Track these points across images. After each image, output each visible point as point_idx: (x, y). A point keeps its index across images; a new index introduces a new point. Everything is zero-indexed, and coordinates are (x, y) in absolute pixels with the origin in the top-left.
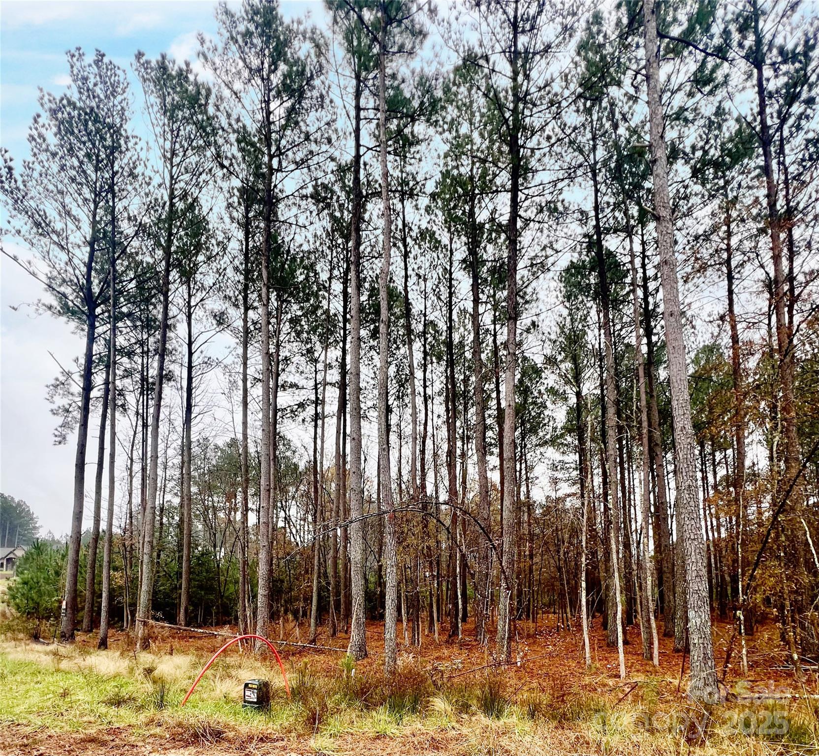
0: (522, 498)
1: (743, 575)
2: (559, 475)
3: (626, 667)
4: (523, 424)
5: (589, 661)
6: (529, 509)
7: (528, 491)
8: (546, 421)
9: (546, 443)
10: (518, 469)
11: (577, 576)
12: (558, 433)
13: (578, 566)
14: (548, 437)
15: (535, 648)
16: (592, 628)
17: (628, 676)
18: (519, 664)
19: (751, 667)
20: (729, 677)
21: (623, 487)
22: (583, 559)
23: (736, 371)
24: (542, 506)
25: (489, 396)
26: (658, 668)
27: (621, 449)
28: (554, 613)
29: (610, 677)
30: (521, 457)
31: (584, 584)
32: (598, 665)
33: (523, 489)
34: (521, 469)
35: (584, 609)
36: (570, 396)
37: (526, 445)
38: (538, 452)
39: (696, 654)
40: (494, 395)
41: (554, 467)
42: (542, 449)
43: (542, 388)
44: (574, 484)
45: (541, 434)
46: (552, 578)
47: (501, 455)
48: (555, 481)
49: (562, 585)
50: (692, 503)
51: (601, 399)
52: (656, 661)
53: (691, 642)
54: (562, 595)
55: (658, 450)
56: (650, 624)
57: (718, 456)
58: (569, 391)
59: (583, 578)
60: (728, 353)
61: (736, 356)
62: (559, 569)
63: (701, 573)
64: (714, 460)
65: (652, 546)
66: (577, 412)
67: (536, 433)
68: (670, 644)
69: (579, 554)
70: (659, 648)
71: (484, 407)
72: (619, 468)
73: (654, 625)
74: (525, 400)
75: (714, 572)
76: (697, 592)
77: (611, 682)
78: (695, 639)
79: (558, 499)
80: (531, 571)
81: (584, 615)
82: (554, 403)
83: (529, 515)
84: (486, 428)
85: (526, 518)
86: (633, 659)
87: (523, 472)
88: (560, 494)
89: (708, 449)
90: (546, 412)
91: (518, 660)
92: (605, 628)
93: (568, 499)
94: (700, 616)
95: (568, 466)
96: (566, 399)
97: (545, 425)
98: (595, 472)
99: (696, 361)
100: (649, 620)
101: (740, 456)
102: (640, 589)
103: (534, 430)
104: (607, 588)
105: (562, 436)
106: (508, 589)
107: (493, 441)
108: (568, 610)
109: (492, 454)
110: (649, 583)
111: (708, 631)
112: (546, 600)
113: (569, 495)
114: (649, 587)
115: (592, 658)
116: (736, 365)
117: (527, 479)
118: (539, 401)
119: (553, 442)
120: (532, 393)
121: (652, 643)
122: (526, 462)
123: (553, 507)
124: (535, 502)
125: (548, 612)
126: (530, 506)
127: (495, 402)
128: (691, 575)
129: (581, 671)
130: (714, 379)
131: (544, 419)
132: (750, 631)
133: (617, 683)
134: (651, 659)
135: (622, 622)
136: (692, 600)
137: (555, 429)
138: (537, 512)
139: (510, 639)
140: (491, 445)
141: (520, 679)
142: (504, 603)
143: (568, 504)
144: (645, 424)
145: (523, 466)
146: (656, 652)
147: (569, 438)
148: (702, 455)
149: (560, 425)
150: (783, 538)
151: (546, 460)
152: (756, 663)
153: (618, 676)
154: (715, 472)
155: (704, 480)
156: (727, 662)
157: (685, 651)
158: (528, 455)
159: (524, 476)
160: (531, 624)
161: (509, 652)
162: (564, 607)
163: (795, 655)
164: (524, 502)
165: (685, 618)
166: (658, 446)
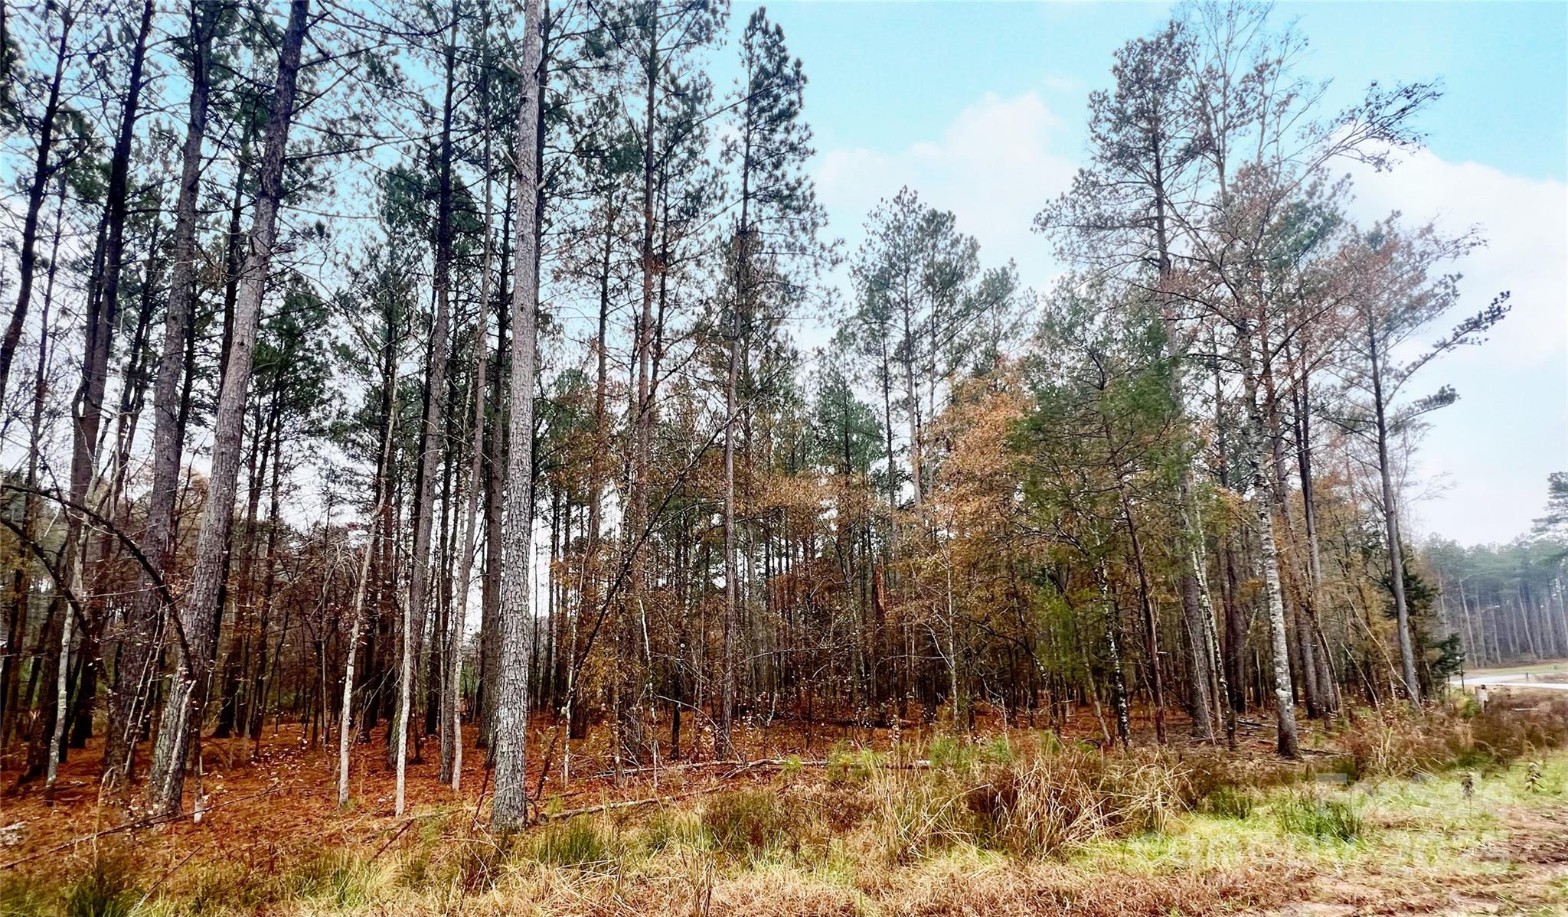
0: (261, 516)
2: (341, 490)
3: (407, 797)
4: (279, 387)
5: (344, 797)
6: (272, 538)
7: (275, 506)
8: (326, 396)
9: (321, 432)
10: (258, 464)
12: (349, 421)
14: (327, 424)
15: (248, 784)
17: (407, 812)
18: (198, 817)
19: (572, 777)
20: (545, 793)
21: (444, 524)
22: (355, 630)
23: (599, 414)
25: (209, 316)
26: (458, 795)
27: (447, 474)
28: (301, 721)
29: (377, 816)
30: (268, 442)
31: (350, 671)
32: (362, 801)
33: (265, 501)
34: (264, 465)
35: (347, 709)
37: (280, 425)
38: (306, 444)
39: (503, 767)
40: (220, 317)
41: (333, 476)
42: (313, 441)
43: (327, 342)
44: (366, 510)
45: (314, 415)
46: (305, 660)
48: (331, 500)
49: (320, 672)
51: (426, 392)
52: (456, 784)
53: (499, 750)
54: (316, 689)
55: (497, 486)
56: (453, 732)
57: (574, 512)
59: (350, 661)
60: (594, 387)
61: (602, 395)
62: (317, 646)
64: (568, 513)
66: (382, 398)
67: (305, 411)
68: (482, 757)
70: (463, 764)
71: (190, 329)
73: (458, 732)
74: (290, 347)
75: (554, 658)
76: (514, 682)
77: (376, 824)
78: (504, 746)
79: (330, 532)
81: (346, 723)
82: (343, 371)
83: (270, 552)
84: (192, 371)
85: (264, 554)
86: (421, 785)
87: (269, 471)
88: (340, 522)
89: (564, 500)
90: (329, 383)
91: (197, 809)
92: (389, 743)
93: (352, 534)
94: (513, 715)
95: (360, 479)
96: (369, 373)
97: (322, 402)
99: (559, 384)
100: (453, 725)
101: (595, 520)
102: (447, 679)
103: (301, 405)
105: (355, 428)
106: (189, 677)
107: (207, 400)
109: (200, 422)
110: (458, 670)
111: (521, 734)
113: (353, 526)
114: (458, 676)
115: (353, 792)
116: (600, 403)
117: (276, 485)
118: (317, 358)
119: (337, 433)
120: (304, 341)
121: (453, 759)
122: (277, 454)
123: (325, 539)
124: (287, 527)
127: (220, 330)
129: (327, 813)
130: (578, 413)
131: (321, 391)
132: (576, 733)
133: (387, 823)
134: (450, 781)
136: (507, 692)
137: (342, 414)
138: (290, 545)
139: (181, 773)
140: (202, 405)
141: (192, 845)
142: (177, 707)
144: (478, 445)
145: (270, 461)
146: (457, 770)
147: (367, 437)
148: (555, 506)
149: (352, 411)
150: (620, 620)
151: (320, 462)
152: (580, 773)
153: (392, 813)
154: (567, 531)
155: (555, 537)
156: (545, 774)
157: (490, 765)
158: (284, 447)
159: (271, 480)
160: (247, 743)
161: (176, 798)
162: (319, 711)
163: (618, 759)
164: (264, 525)
165: (498, 720)
166: (495, 480)
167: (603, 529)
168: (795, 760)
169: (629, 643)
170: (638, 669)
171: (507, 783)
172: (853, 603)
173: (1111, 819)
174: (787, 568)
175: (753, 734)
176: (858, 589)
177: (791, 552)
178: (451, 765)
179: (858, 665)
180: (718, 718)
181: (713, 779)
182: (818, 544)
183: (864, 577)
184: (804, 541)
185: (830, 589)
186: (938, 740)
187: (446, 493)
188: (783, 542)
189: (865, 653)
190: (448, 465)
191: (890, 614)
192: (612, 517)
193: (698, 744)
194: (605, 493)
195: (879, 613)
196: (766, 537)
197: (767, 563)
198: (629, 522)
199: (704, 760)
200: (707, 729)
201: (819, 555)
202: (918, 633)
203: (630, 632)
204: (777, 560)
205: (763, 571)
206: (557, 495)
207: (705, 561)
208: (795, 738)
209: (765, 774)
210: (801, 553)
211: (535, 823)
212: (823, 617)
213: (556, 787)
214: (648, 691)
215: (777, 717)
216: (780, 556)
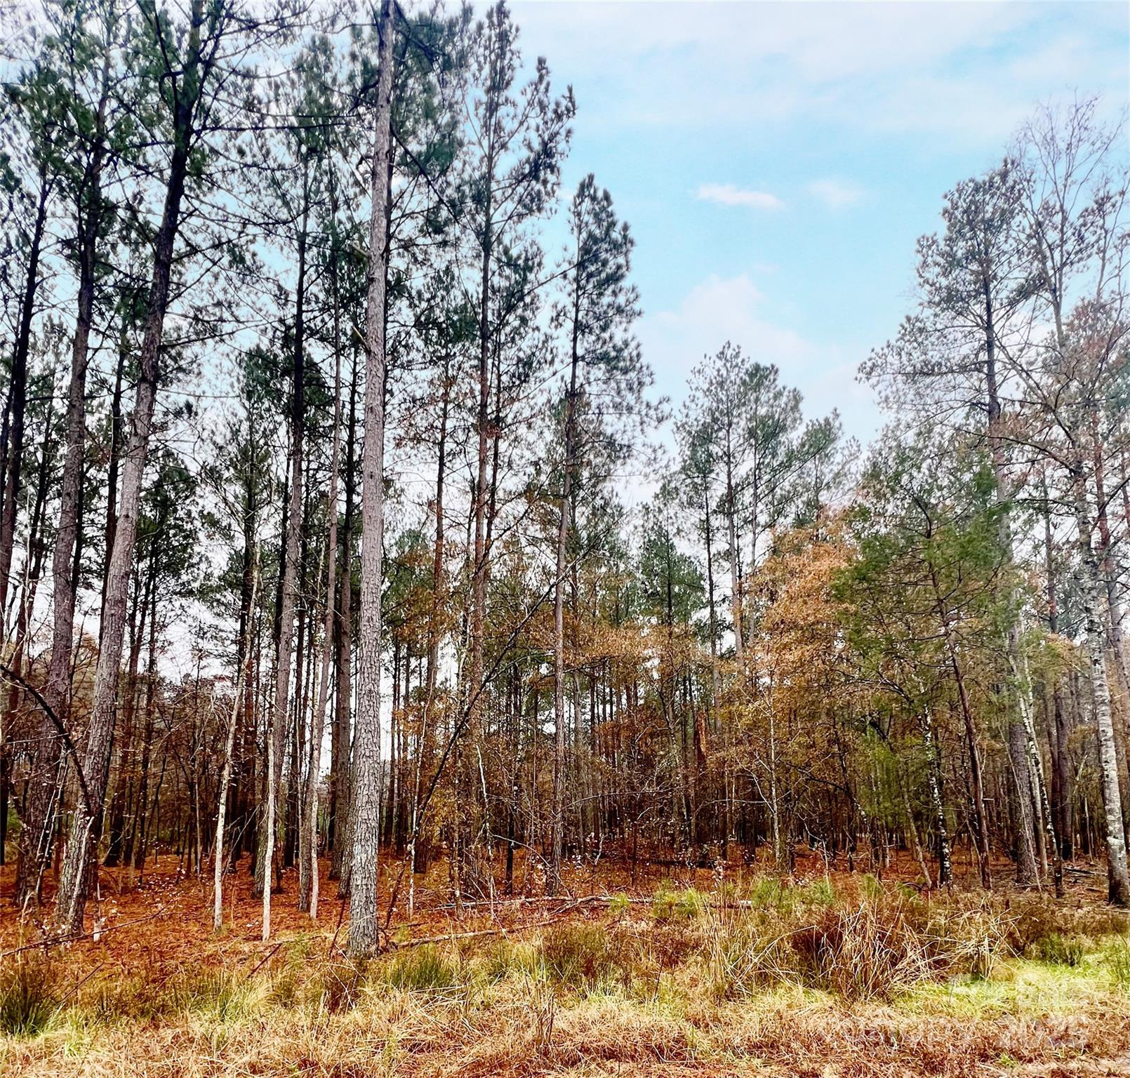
0: (141, 669)
1: (419, 803)
2: (208, 646)
3: (272, 923)
4: (154, 553)
5: (218, 922)
6: (150, 689)
7: (153, 662)
8: (195, 560)
9: (191, 593)
10: (138, 623)
11: (218, 796)
12: (214, 582)
13: (220, 782)
14: (196, 585)
15: (135, 908)
16: (230, 873)
17: (272, 936)
18: (96, 937)
19: (417, 909)
20: (392, 924)
21: (299, 678)
22: (226, 773)
23: (437, 571)
24: (172, 687)
25: (95, 491)
26: (315, 922)
27: (301, 628)
28: (177, 853)
29: (247, 940)
30: (146, 603)
31: (222, 809)
32: (233, 926)
33: (144, 655)
34: (142, 623)
35: (219, 845)
36: (237, 535)
37: (156, 588)
38: (177, 604)
39: (357, 898)
40: (105, 491)
41: (201, 633)
42: (183, 601)
43: (195, 511)
44: (229, 663)
45: (184, 578)
46: (179, 799)
47: (104, 592)
48: (201, 654)
49: (194, 810)
50: (371, 712)
51: (282, 553)
52: (313, 913)
53: (353, 883)
54: (191, 824)
55: (346, 641)
56: (310, 865)
57: (414, 662)
58: (235, 526)
60: (432, 546)
61: (438, 553)
63: (372, 799)
64: (408, 666)
65: (325, 761)
66: (245, 560)
67: (177, 574)
68: (335, 889)
69: (222, 768)
70: (319, 895)
71: (79, 505)
73: (315, 865)
74: (163, 518)
75: (396, 799)
76: (365, 821)
77: (246, 947)
78: (358, 879)
79: (203, 682)
81: (219, 856)
82: (209, 537)
83: (149, 700)
84: (82, 541)
85: (144, 703)
86: (283, 912)
87: (147, 629)
88: (207, 674)
89: (403, 652)
90: (197, 548)
91: (96, 930)
92: (253, 874)
93: (218, 685)
94: (366, 852)
95: (224, 635)
96: (231, 538)
97: (192, 566)
98: (264, 652)
99: (400, 544)
100: (310, 859)
101: (432, 668)
102: (303, 817)
103: (174, 569)
104: (262, 813)
105: (219, 589)
106: (88, 813)
107: (94, 567)
108: (200, 848)
109: (89, 586)
110: (315, 809)
111: (373, 869)
112: (166, 833)
113: (221, 678)
114: (314, 815)
115: (225, 917)
116: (438, 562)
117: (154, 640)
118: (188, 527)
119: (203, 594)
120: (175, 511)
121: (311, 889)
122: (153, 614)
123: (195, 691)
124: (163, 679)
125: (167, 852)
126: (152, 682)
127: (104, 503)
128: (361, 800)
129: (204, 936)
130: (417, 572)
131: (191, 556)
132: (421, 868)
133: (256, 946)
134: (308, 910)
135: (275, 864)
136: (360, 831)
137: (208, 576)
138: (166, 695)
139: (83, 898)
140: (90, 571)
141: (94, 961)
142: (78, 838)
143: (219, 689)
144: (331, 603)
145: (148, 620)
146: (314, 900)
147: (229, 596)
148: (396, 658)
149: (217, 573)
150: (459, 764)
151: (190, 621)
152: (423, 905)
153: (259, 938)
154: (408, 681)
155: (396, 688)
156: (392, 906)
157: (345, 897)
158: (159, 606)
159: (148, 638)
160: (132, 873)
161: (79, 920)
162: (192, 843)
163: (458, 893)
164: (143, 678)
165: (351, 856)
166: (344, 635)
167: (440, 677)
168: (622, 898)
169: (466, 787)
170: (476, 810)
171: (361, 915)
172: (675, 749)
173: (936, 962)
174: (611, 715)
175: (582, 872)
176: (679, 735)
177: (615, 699)
178: (308, 895)
179: (680, 808)
180: (547, 854)
181: (545, 913)
182: (641, 691)
183: (684, 724)
184: (628, 688)
185: (652, 735)
186: (759, 881)
187: (300, 648)
188: (607, 690)
189: (687, 797)
190: (301, 621)
191: (711, 760)
192: (448, 668)
193: (531, 881)
194: (441, 645)
195: (701, 758)
196: (591, 687)
197: (592, 710)
198: (466, 673)
199: (536, 895)
200: (540, 867)
201: (641, 702)
202: (738, 778)
203: (467, 775)
204: (601, 707)
205: (588, 717)
206: (398, 649)
207: (534, 709)
208: (621, 876)
209: (594, 909)
210: (624, 701)
211: (385, 950)
212: (648, 763)
213: (402, 917)
214: (485, 832)
215: (603, 856)
216: (604, 703)
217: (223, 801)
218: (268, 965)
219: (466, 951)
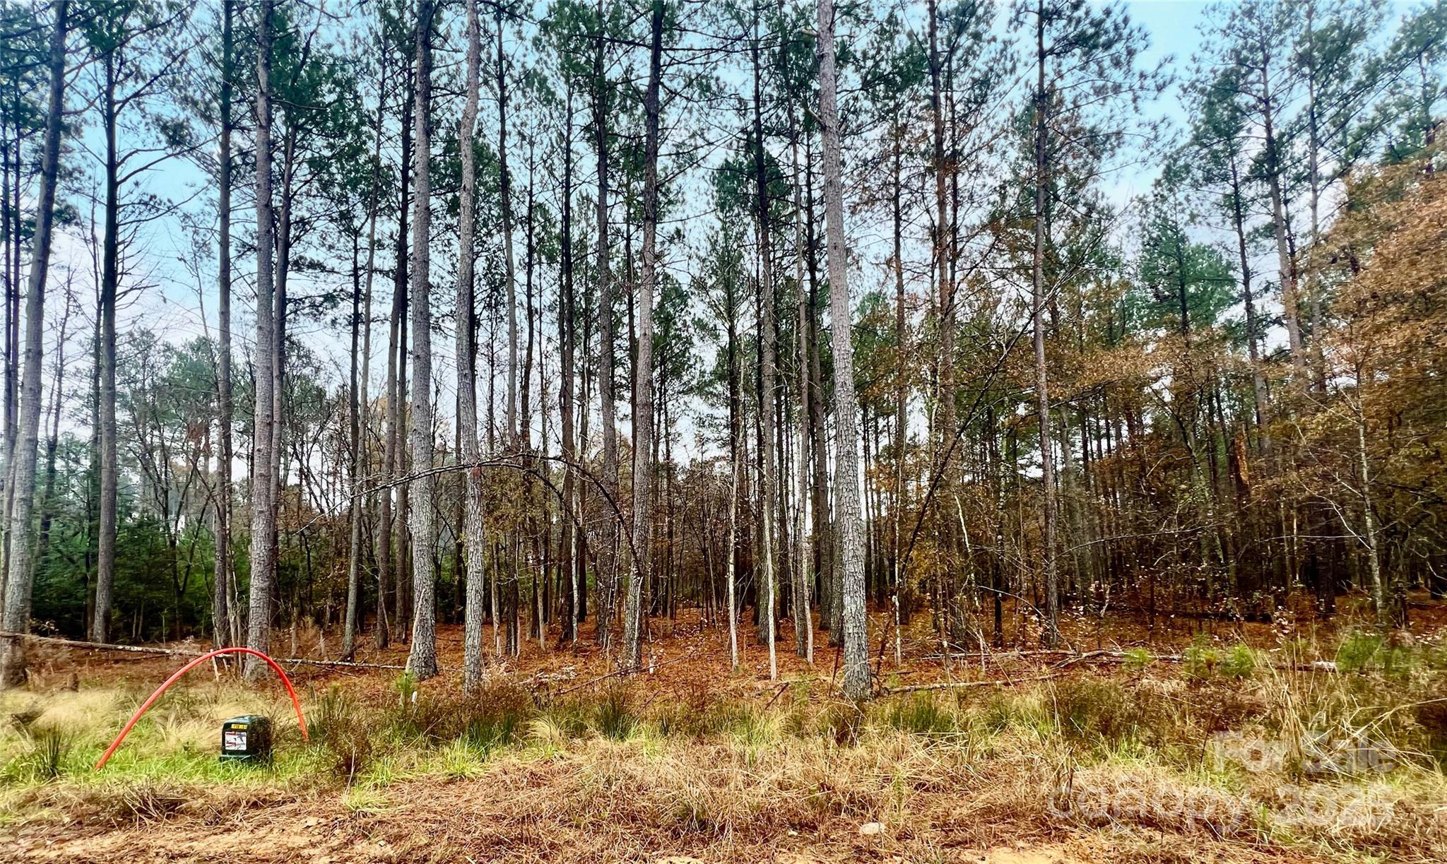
0: (661, 459)
1: (900, 557)
2: (707, 433)
3: (778, 666)
4: (663, 363)
5: (735, 663)
6: (669, 474)
7: (668, 451)
8: (692, 362)
9: (691, 389)
10: (656, 421)
11: (726, 558)
12: (707, 378)
13: (726, 546)
14: (694, 382)
15: (673, 650)
16: (741, 623)
17: (779, 677)
18: (651, 671)
19: (905, 658)
20: (883, 671)
21: (781, 452)
22: (732, 537)
23: (901, 327)
24: (684, 471)
25: (619, 321)
26: (813, 667)
27: (779, 406)
28: (698, 606)
29: (759, 679)
30: (660, 405)
31: (732, 568)
32: (746, 666)
33: (662, 447)
34: (659, 422)
35: (732, 598)
36: (722, 333)
37: (666, 391)
38: (682, 402)
39: (850, 645)
40: (626, 320)
41: (701, 423)
42: (686, 398)
43: (688, 319)
44: (724, 445)
45: (685, 378)
46: (695, 562)
47: (633, 400)
48: (702, 441)
49: (708, 570)
50: (851, 472)
51: (758, 342)
52: (810, 658)
53: (846, 632)
54: (707, 583)
55: (819, 410)
56: (804, 615)
57: (882, 423)
58: (720, 326)
60: (894, 304)
61: (900, 309)
62: (704, 551)
63: (858, 553)
64: (877, 427)
65: (809, 524)
66: (730, 354)
67: (679, 377)
68: (826, 638)
69: (728, 533)
70: (814, 643)
71: (611, 335)
72: (776, 430)
73: (809, 616)
74: (667, 331)
75: (873, 555)
76: (853, 574)
77: (760, 685)
78: (850, 628)
79: (705, 464)
80: (670, 552)
81: (732, 608)
82: (701, 340)
83: (669, 482)
84: (614, 363)
85: (665, 486)
86: (785, 657)
87: (663, 425)
88: (707, 456)
89: (871, 415)
90: (692, 351)
91: (651, 666)
92: (757, 624)
93: (717, 464)
94: (855, 603)
95: (717, 422)
96: (717, 337)
97: (691, 366)
98: (750, 432)
99: (862, 309)
100: (804, 610)
101: (901, 426)
102: (796, 573)
103: (676, 373)
104: (760, 572)
105: (711, 383)
106: (639, 574)
107: (624, 382)
108: (714, 603)
109: (622, 398)
110: (805, 566)
111: (863, 618)
112: (688, 590)
113: (717, 459)
114: (805, 571)
115: (740, 659)
116: (901, 318)
117: (668, 434)
118: (684, 334)
119: (700, 389)
120: (675, 323)
121: (806, 638)
122: (666, 413)
123: (700, 472)
124: (676, 465)
125: (691, 606)
126: (670, 468)
127: (626, 329)
128: (848, 555)
129: (726, 674)
130: (879, 332)
131: (689, 359)
132: (905, 621)
133: (767, 685)
134: (805, 655)
135: (775, 615)
136: (849, 583)
137: (702, 373)
138: (679, 478)
139: (641, 639)
140: (621, 386)
141: (653, 689)
142: (634, 594)
143: (717, 470)
144: (805, 376)
145: (663, 418)
146: (810, 647)
147: (720, 388)
148: (865, 421)
149: (709, 369)
150: (938, 517)
151: (691, 413)
152: (910, 654)
153: (768, 677)
154: (877, 442)
155: (866, 449)
156: (882, 654)
157: (839, 645)
158: (669, 404)
159: (663, 432)
160: (669, 622)
161: (639, 657)
162: (709, 598)
163: (945, 644)
164: (662, 466)
165: (842, 606)
166: (819, 405)
167: (909, 433)
168: (1136, 653)
169: (947, 539)
170: (958, 561)
171: (855, 661)
172: (1201, 482)
174: (1109, 450)
175: (1084, 624)
176: (1205, 464)
177: (1113, 432)
178: (805, 643)
179: (1213, 550)
180: (1042, 605)
181: (1044, 667)
182: (1147, 420)
183: (1213, 450)
184: (1129, 418)
185: (1166, 468)
186: (1345, 638)
187: (779, 424)
188: (1102, 423)
189: (1223, 537)
190: (778, 398)
191: (1257, 491)
192: (918, 426)
193: (1024, 633)
194: (908, 401)
195: (1243, 489)
196: (1081, 420)
197: (1085, 446)
198: (939, 424)
199: (1030, 649)
200: (1034, 618)
201: (1148, 431)
202: (1300, 510)
203: (947, 526)
204: (1095, 443)
205: (1079, 455)
206: (866, 411)
207: (1014, 453)
208: (1133, 631)
209: (1102, 665)
210: (1125, 431)
211: (878, 694)
212: (1164, 500)
213: (890, 665)
214: (970, 583)
215: (1109, 608)
216: (1099, 438)
217: (731, 561)
218: (780, 700)
219: (962, 699)
